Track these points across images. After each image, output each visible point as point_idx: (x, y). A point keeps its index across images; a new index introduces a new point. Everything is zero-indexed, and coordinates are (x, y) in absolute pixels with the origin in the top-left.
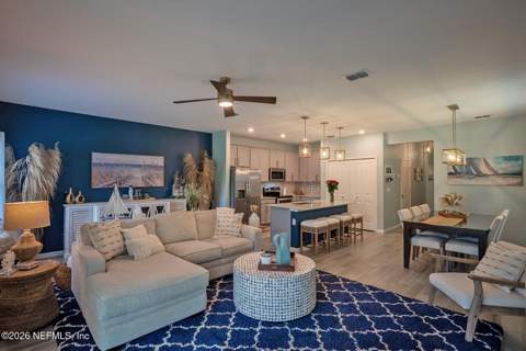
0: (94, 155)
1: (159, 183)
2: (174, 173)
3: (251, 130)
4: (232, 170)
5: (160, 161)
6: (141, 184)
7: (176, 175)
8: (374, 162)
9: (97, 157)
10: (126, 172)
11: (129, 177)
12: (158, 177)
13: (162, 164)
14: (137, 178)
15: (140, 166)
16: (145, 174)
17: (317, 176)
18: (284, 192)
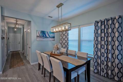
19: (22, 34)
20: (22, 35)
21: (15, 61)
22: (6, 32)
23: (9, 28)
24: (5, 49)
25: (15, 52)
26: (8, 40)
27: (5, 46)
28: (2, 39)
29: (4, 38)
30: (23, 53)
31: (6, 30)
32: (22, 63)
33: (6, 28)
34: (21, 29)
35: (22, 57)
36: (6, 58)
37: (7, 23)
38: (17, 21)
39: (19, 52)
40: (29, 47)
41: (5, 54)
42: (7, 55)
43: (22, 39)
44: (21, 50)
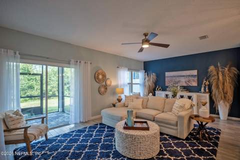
0: (166, 73)
1: (195, 84)
2: (204, 78)
5: (195, 72)
6: (185, 85)
7: (205, 80)
9: (167, 74)
10: (178, 79)
11: (179, 82)
12: (194, 81)
13: (196, 74)
14: (182, 82)
15: (184, 76)
16: (187, 79)
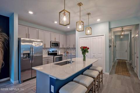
3: (31, 13)
4: (19, 41)
8: (103, 37)
17: (74, 45)
18: (59, 53)
19: (129, 40)
20: (129, 42)
21: (120, 69)
22: (113, 41)
23: (116, 36)
24: (112, 56)
25: (121, 61)
26: (115, 48)
27: (112, 53)
28: (109, 47)
29: (111, 46)
30: (130, 63)
31: (113, 39)
32: (128, 73)
33: (113, 37)
34: (128, 35)
35: (128, 67)
36: (112, 64)
37: (114, 32)
38: (123, 28)
39: (126, 61)
40: (137, 57)
41: (112, 60)
42: (113, 62)
43: (130, 47)
44: (129, 60)
